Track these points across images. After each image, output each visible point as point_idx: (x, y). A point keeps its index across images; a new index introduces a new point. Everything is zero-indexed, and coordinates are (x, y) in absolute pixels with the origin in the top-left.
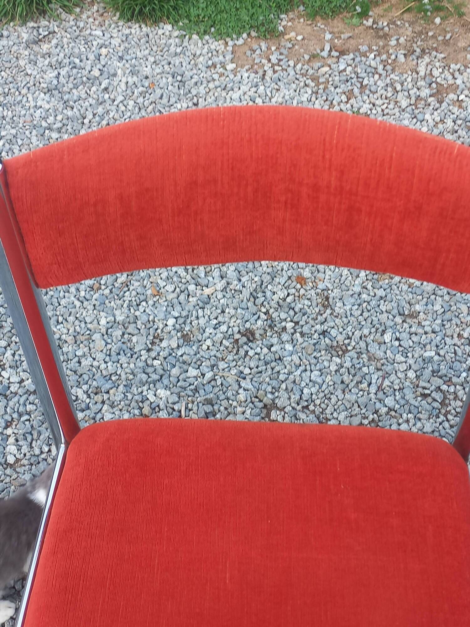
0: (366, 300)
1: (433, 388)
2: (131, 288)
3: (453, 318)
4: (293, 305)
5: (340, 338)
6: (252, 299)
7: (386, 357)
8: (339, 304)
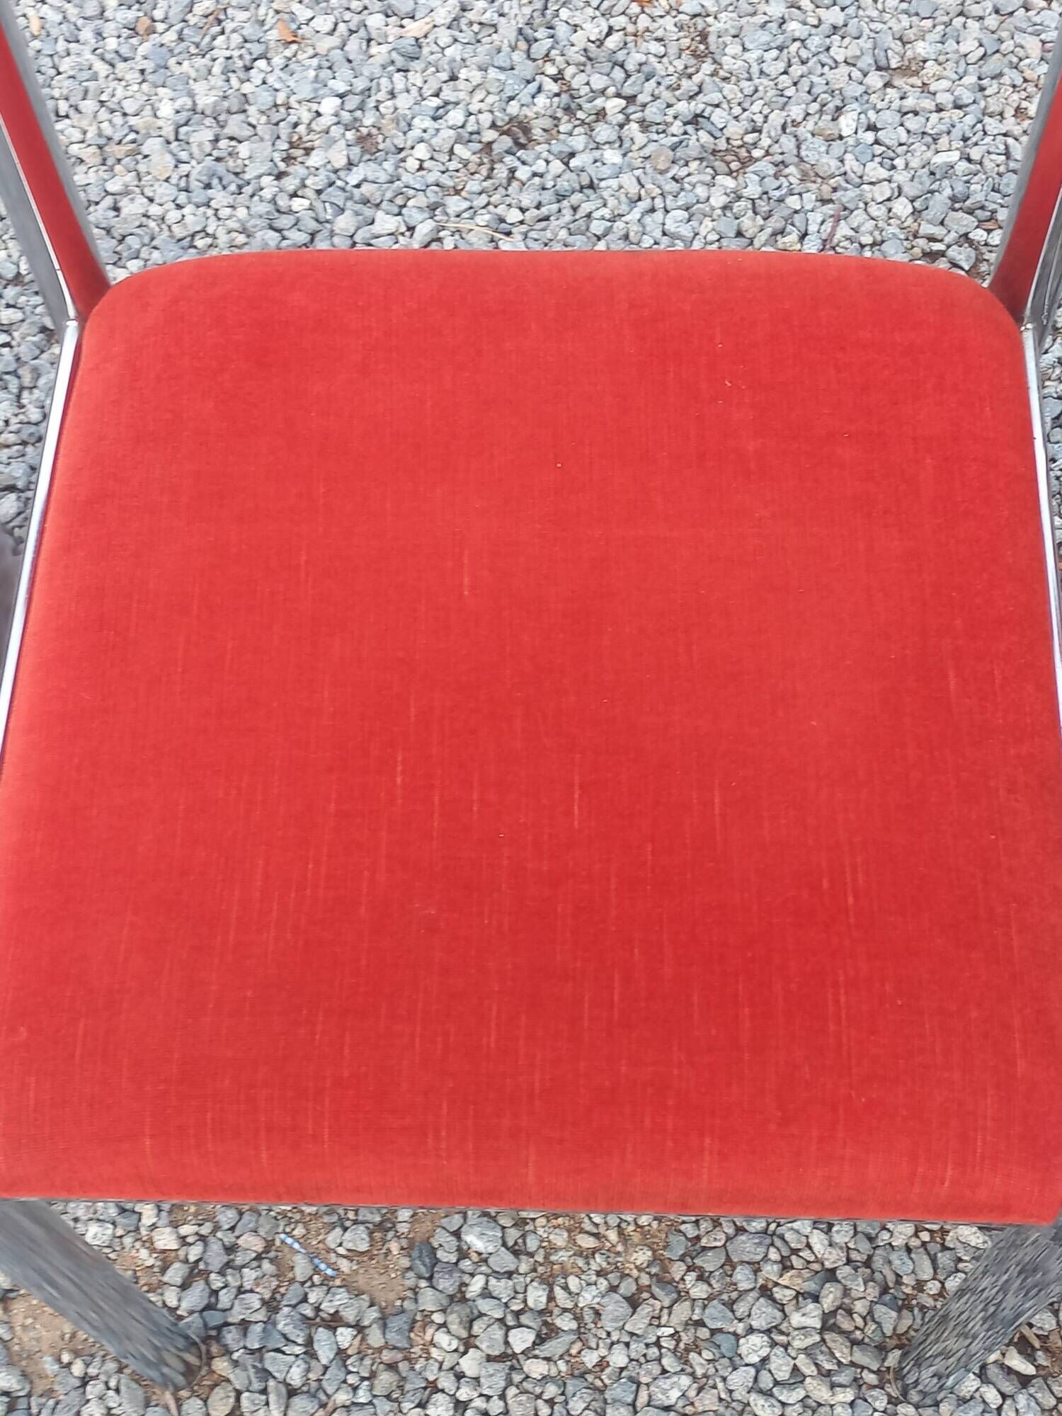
0: (797, 35)
1: (953, 235)
2: (229, 26)
3: (1006, 70)
4: (620, 56)
5: (735, 130)
6: (523, 45)
7: (842, 170)
8: (734, 48)
